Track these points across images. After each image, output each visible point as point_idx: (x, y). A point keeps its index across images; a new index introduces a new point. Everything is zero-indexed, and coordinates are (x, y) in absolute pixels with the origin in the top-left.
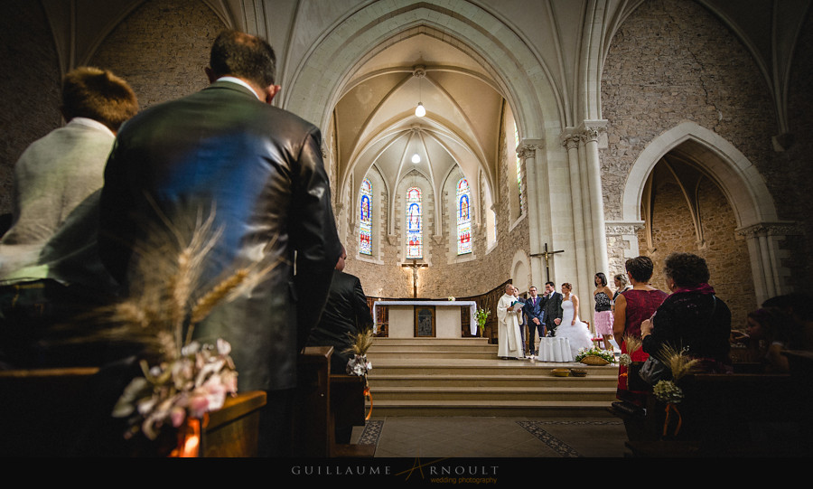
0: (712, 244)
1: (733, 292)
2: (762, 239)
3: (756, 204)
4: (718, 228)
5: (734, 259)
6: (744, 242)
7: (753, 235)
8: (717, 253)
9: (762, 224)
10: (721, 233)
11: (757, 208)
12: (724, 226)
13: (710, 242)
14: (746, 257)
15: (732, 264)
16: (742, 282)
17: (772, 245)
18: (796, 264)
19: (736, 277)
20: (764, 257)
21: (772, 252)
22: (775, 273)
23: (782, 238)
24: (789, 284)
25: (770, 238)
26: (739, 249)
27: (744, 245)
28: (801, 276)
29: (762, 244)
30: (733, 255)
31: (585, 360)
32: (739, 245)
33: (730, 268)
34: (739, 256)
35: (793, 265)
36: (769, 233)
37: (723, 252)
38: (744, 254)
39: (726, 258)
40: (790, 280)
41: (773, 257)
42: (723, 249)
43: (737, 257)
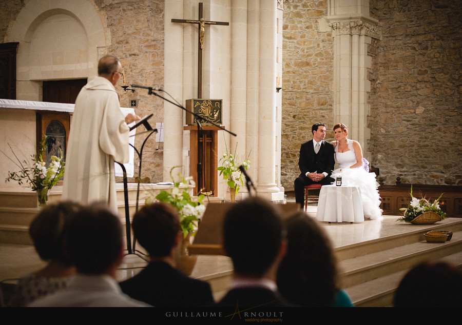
1: (303, 104)
2: (355, 37)
5: (313, 57)
6: (329, 38)
7: (348, 32)
9: (362, 18)
10: (299, 15)
14: (328, 58)
15: (308, 64)
16: (317, 92)
17: (363, 49)
18: (373, 77)
19: (310, 83)
20: (355, 64)
21: (363, 58)
22: (362, 86)
23: (369, 40)
24: (368, 103)
25: (363, 38)
26: (321, 44)
27: (329, 40)
28: (375, 93)
29: (355, 45)
30: (312, 51)
31: (419, 219)
32: (322, 38)
33: (304, 69)
34: (320, 54)
35: (372, 78)
36: (363, 32)
37: (298, 44)
38: (327, 52)
39: (301, 53)
40: (369, 97)
41: (362, 65)
42: (299, 39)
43: (316, 55)
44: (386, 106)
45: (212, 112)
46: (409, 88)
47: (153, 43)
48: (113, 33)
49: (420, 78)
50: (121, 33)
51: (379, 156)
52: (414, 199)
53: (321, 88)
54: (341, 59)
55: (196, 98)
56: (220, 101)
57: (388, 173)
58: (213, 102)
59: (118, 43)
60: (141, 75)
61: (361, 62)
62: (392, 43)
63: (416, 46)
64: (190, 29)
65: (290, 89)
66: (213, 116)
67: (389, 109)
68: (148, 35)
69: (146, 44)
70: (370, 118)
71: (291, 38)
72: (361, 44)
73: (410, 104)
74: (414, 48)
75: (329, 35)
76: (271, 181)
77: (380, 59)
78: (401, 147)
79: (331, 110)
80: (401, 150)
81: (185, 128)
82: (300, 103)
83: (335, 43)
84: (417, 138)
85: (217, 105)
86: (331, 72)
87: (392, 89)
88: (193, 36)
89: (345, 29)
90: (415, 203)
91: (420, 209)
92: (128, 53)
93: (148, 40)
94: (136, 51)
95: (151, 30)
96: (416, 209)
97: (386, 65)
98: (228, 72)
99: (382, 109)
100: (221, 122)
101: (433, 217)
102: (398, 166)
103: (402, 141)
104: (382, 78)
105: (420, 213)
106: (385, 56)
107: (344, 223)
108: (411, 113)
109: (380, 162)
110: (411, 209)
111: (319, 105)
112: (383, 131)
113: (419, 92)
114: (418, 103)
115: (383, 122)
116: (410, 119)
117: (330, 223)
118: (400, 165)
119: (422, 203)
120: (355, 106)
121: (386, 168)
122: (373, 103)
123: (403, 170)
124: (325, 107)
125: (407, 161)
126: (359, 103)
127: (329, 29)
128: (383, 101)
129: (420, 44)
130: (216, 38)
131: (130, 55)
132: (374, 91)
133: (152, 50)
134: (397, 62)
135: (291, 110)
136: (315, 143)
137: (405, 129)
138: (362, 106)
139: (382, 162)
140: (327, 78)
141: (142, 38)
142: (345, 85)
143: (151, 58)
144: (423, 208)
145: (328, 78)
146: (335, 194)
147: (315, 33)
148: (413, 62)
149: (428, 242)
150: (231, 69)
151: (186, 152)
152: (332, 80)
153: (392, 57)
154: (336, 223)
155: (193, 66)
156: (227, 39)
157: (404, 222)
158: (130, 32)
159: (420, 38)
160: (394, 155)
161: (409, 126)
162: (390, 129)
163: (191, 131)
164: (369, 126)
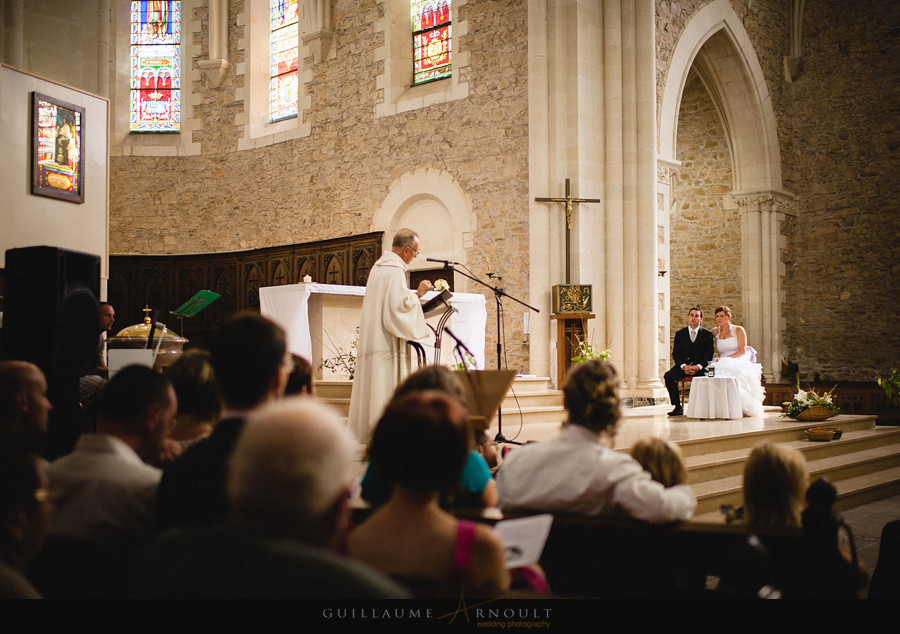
0: (686, 207)
1: (708, 293)
2: (765, 215)
3: (768, 159)
4: (697, 183)
5: (718, 239)
6: (736, 218)
7: (756, 208)
8: (690, 224)
9: (773, 192)
10: (701, 192)
11: (768, 165)
12: (707, 181)
13: (682, 203)
14: (734, 239)
15: (712, 247)
16: (723, 278)
17: (775, 227)
18: (789, 259)
19: (716, 267)
20: (765, 244)
21: (774, 237)
22: (774, 270)
23: (783, 217)
24: (783, 288)
25: (774, 215)
26: (727, 224)
27: (736, 219)
28: (791, 277)
29: (765, 223)
30: (716, 232)
31: (805, 414)
32: (728, 217)
33: (708, 252)
34: (725, 235)
35: (787, 259)
36: (774, 208)
37: (700, 224)
38: (733, 233)
39: (704, 234)
40: (784, 282)
41: (774, 245)
42: (702, 219)
43: (721, 236)
44: (806, 292)
45: (581, 299)
46: (832, 271)
47: (520, 226)
48: (479, 217)
49: (845, 258)
50: (486, 216)
51: (799, 350)
52: (801, 391)
53: (728, 274)
54: (748, 240)
55: (564, 283)
56: (590, 287)
57: (809, 369)
58: (582, 287)
59: (484, 227)
60: (508, 261)
61: (773, 241)
62: (811, 220)
63: (839, 221)
64: (556, 208)
65: (693, 276)
66: (582, 303)
67: (809, 296)
68: (515, 217)
69: (513, 227)
70: (785, 307)
71: (692, 218)
72: (772, 221)
73: (834, 289)
74: (837, 225)
75: (736, 213)
76: (653, 376)
77: (798, 239)
78: (824, 338)
79: (740, 297)
80: (825, 342)
81: (552, 318)
82: (704, 291)
83: (742, 221)
84: (842, 329)
85: (586, 291)
86: (739, 255)
87: (812, 272)
88: (560, 215)
89: (752, 205)
90: (801, 396)
91: (806, 403)
92: (494, 238)
93: (514, 223)
94: (502, 236)
95: (517, 212)
96: (802, 402)
97: (804, 245)
98: (602, 255)
99: (801, 296)
100: (590, 310)
101: (822, 413)
102: (821, 360)
103: (825, 332)
104: (799, 260)
105: (806, 407)
106: (802, 234)
107: (717, 419)
108: (835, 299)
109: (800, 358)
110: (796, 403)
111: (725, 292)
112: (802, 321)
113: (844, 275)
114: (843, 288)
115: (802, 310)
116: (833, 306)
117: (701, 419)
118: (822, 360)
119: (810, 397)
120: (766, 294)
121: (806, 363)
122: (789, 288)
123: (827, 365)
124: (732, 295)
125: (831, 355)
126: (771, 289)
127: (736, 207)
128: (802, 286)
129: (844, 219)
130: (585, 217)
131: (497, 240)
132: (790, 275)
133: (518, 233)
134: (817, 240)
135: (694, 299)
136: (690, 329)
137: (828, 318)
138: (775, 293)
139: (802, 356)
140: (733, 261)
141: (508, 220)
142: (754, 270)
143: (518, 243)
144: (810, 402)
145: (735, 261)
146: (707, 387)
147: (720, 211)
148: (836, 240)
149: (811, 440)
150: (606, 251)
151: (553, 344)
152: (740, 264)
153: (812, 236)
154: (709, 420)
155: (561, 249)
156: (600, 217)
157: (788, 419)
158: (496, 215)
159: (844, 213)
160: (815, 348)
161: (833, 315)
162: (811, 318)
163: (559, 320)
164: (784, 315)
